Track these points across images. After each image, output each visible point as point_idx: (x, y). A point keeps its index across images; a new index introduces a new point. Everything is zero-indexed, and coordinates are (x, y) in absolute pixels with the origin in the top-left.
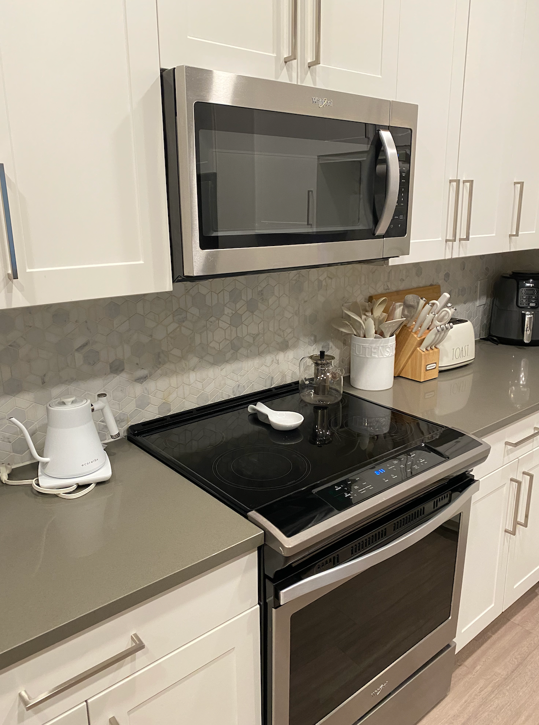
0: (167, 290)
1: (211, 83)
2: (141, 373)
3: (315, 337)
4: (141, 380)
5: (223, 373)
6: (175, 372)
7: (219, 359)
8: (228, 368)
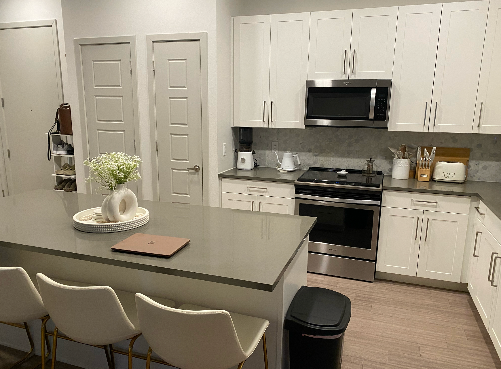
0: (304, 128)
1: (315, 83)
2: (316, 154)
3: (386, 157)
4: (316, 156)
5: (343, 160)
6: (326, 156)
7: (342, 155)
8: (345, 159)
